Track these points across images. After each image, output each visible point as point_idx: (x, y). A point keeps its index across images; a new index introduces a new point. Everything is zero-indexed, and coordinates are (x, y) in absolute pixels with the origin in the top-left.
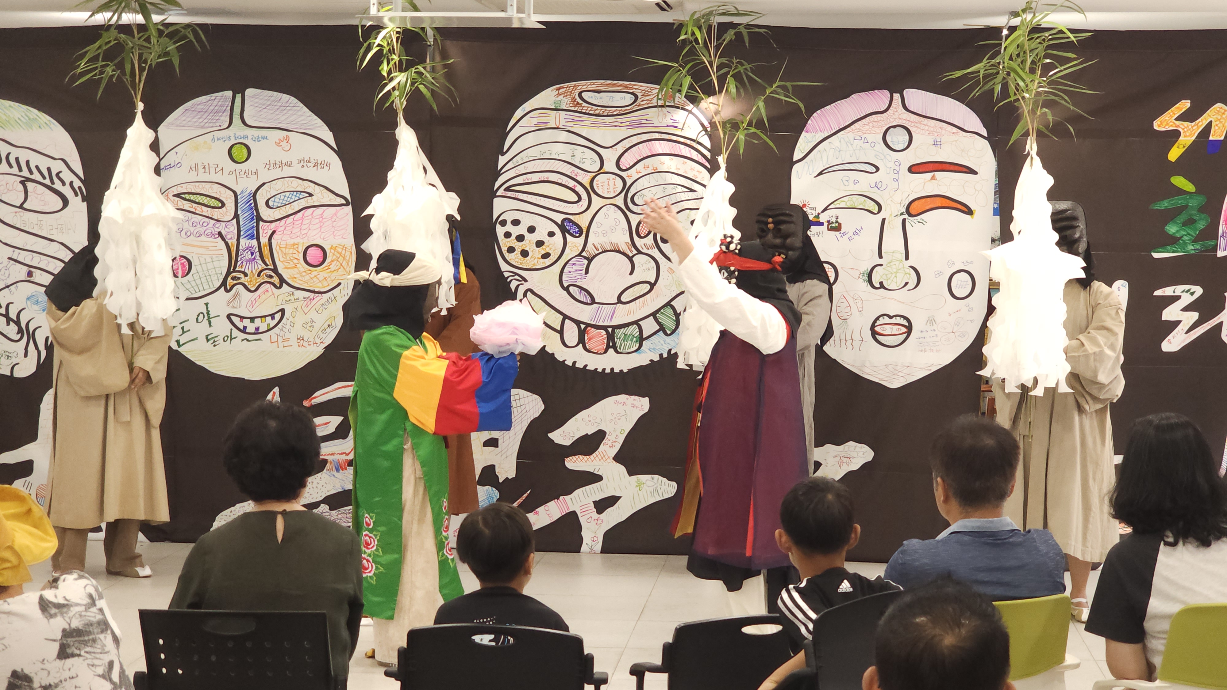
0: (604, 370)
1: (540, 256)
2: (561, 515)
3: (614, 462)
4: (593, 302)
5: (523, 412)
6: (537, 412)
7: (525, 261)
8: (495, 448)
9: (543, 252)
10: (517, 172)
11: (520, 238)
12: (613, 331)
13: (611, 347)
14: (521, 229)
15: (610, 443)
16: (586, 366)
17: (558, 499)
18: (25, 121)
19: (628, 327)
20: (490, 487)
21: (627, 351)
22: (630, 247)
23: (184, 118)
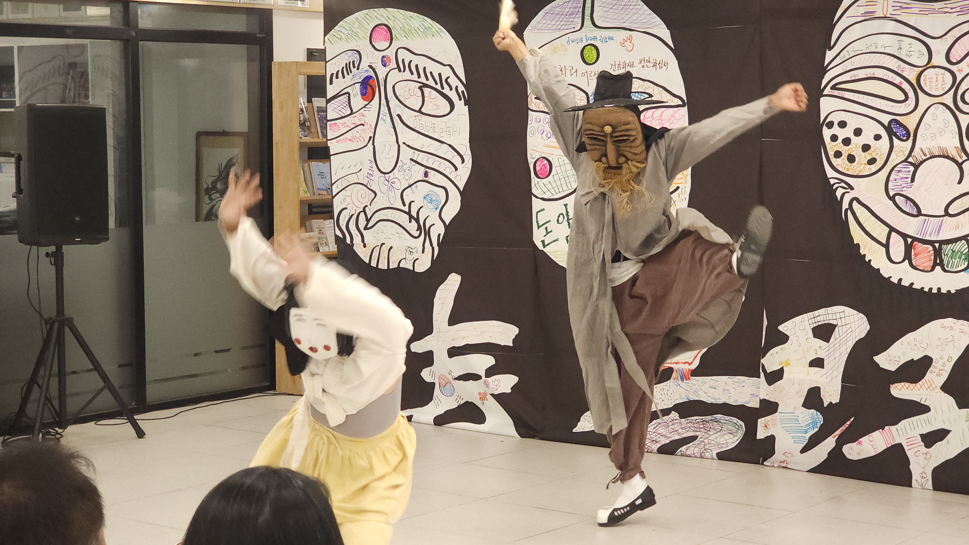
0: (931, 289)
1: (866, 162)
2: (886, 447)
3: (942, 392)
4: (919, 213)
5: (848, 332)
6: (863, 332)
7: (852, 167)
8: (821, 369)
9: (869, 157)
10: (844, 68)
11: (847, 142)
12: (940, 246)
13: (938, 265)
14: (848, 132)
15: (937, 371)
16: (912, 284)
17: (883, 429)
18: (422, 30)
19: (956, 242)
20: (815, 411)
21: (955, 270)
22: (960, 152)
23: (544, 22)
